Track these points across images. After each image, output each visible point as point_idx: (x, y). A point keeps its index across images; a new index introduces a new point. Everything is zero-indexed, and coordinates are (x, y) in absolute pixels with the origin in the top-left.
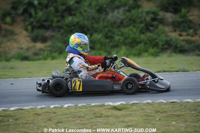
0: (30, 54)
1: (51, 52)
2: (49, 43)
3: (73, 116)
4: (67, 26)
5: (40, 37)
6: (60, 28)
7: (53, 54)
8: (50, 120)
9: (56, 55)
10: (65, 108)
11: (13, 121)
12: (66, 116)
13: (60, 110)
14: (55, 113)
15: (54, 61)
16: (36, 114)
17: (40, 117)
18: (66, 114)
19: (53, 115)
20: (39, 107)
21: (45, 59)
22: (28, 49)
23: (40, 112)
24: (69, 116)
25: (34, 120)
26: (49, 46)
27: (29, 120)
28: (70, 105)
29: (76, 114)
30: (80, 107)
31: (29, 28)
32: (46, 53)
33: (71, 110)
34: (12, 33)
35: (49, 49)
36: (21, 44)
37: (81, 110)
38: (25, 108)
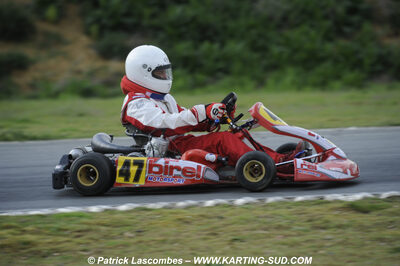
6: (158, 29)
8: (215, 234)
11: (132, 235)
16: (180, 219)
18: (248, 221)
19: (217, 223)
24: (255, 225)
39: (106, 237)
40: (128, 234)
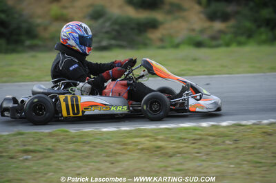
39: (213, 144)
40: (228, 142)
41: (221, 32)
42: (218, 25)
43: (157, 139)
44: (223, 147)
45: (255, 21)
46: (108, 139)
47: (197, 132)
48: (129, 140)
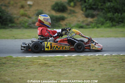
0: (84, 24)
1: (97, 23)
2: (95, 19)
3: (109, 61)
4: (107, 8)
5: (90, 15)
7: (98, 25)
9: (100, 25)
10: (105, 56)
12: (105, 61)
13: (101, 57)
14: (99, 59)
15: (99, 29)
17: (90, 61)
20: (89, 55)
21: (93, 28)
22: (83, 22)
23: (90, 58)
25: (86, 62)
26: (96, 20)
27: (83, 62)
28: (108, 54)
29: (111, 59)
30: (114, 56)
31: (84, 9)
32: (93, 24)
33: (109, 58)
34: (74, 12)
35: (95, 22)
36: (79, 19)
37: (115, 57)
38: (81, 55)
41: (91, 22)
42: (90, 20)
43: (46, 60)
44: (70, 64)
45: (105, 18)
46: (27, 60)
47: (62, 58)
48: (35, 61)
